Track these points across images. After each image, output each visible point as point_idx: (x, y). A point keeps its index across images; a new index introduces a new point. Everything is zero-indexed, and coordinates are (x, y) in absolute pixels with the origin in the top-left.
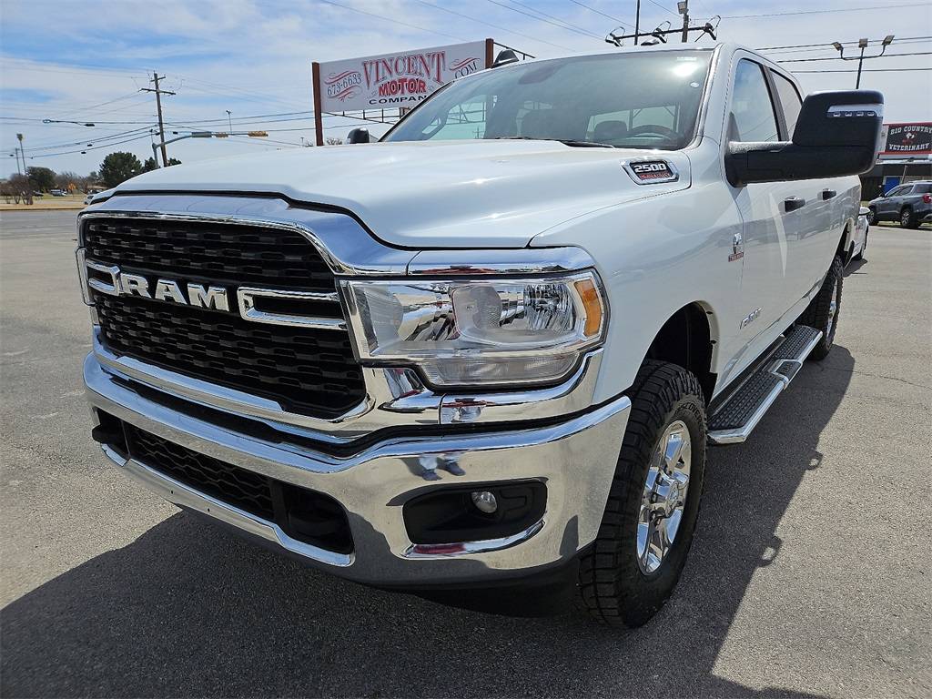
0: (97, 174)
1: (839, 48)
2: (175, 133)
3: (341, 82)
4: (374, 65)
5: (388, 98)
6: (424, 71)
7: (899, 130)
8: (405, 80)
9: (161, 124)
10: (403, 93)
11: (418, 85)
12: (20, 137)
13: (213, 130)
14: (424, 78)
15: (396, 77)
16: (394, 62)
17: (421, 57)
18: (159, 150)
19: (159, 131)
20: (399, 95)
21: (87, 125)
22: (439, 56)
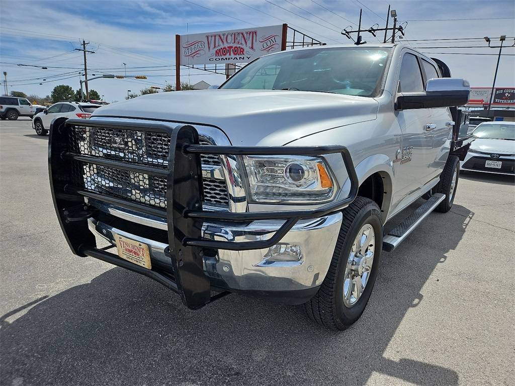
0: (50, 97)
1: (488, 40)
2: (93, 75)
3: (193, 47)
4: (213, 38)
5: (220, 58)
6: (243, 42)
7: (502, 91)
8: (232, 47)
9: (86, 69)
10: (230, 55)
11: (239, 50)
12: (5, 73)
13: (115, 74)
14: (244, 46)
15: (226, 45)
16: (225, 37)
17: (242, 34)
18: (84, 84)
19: (84, 74)
20: (227, 56)
21: (43, 68)
22: (253, 33)
